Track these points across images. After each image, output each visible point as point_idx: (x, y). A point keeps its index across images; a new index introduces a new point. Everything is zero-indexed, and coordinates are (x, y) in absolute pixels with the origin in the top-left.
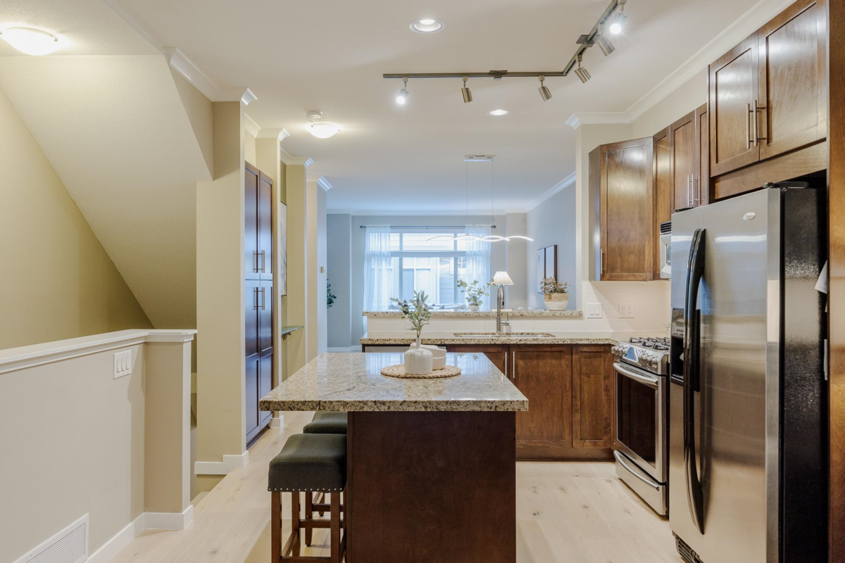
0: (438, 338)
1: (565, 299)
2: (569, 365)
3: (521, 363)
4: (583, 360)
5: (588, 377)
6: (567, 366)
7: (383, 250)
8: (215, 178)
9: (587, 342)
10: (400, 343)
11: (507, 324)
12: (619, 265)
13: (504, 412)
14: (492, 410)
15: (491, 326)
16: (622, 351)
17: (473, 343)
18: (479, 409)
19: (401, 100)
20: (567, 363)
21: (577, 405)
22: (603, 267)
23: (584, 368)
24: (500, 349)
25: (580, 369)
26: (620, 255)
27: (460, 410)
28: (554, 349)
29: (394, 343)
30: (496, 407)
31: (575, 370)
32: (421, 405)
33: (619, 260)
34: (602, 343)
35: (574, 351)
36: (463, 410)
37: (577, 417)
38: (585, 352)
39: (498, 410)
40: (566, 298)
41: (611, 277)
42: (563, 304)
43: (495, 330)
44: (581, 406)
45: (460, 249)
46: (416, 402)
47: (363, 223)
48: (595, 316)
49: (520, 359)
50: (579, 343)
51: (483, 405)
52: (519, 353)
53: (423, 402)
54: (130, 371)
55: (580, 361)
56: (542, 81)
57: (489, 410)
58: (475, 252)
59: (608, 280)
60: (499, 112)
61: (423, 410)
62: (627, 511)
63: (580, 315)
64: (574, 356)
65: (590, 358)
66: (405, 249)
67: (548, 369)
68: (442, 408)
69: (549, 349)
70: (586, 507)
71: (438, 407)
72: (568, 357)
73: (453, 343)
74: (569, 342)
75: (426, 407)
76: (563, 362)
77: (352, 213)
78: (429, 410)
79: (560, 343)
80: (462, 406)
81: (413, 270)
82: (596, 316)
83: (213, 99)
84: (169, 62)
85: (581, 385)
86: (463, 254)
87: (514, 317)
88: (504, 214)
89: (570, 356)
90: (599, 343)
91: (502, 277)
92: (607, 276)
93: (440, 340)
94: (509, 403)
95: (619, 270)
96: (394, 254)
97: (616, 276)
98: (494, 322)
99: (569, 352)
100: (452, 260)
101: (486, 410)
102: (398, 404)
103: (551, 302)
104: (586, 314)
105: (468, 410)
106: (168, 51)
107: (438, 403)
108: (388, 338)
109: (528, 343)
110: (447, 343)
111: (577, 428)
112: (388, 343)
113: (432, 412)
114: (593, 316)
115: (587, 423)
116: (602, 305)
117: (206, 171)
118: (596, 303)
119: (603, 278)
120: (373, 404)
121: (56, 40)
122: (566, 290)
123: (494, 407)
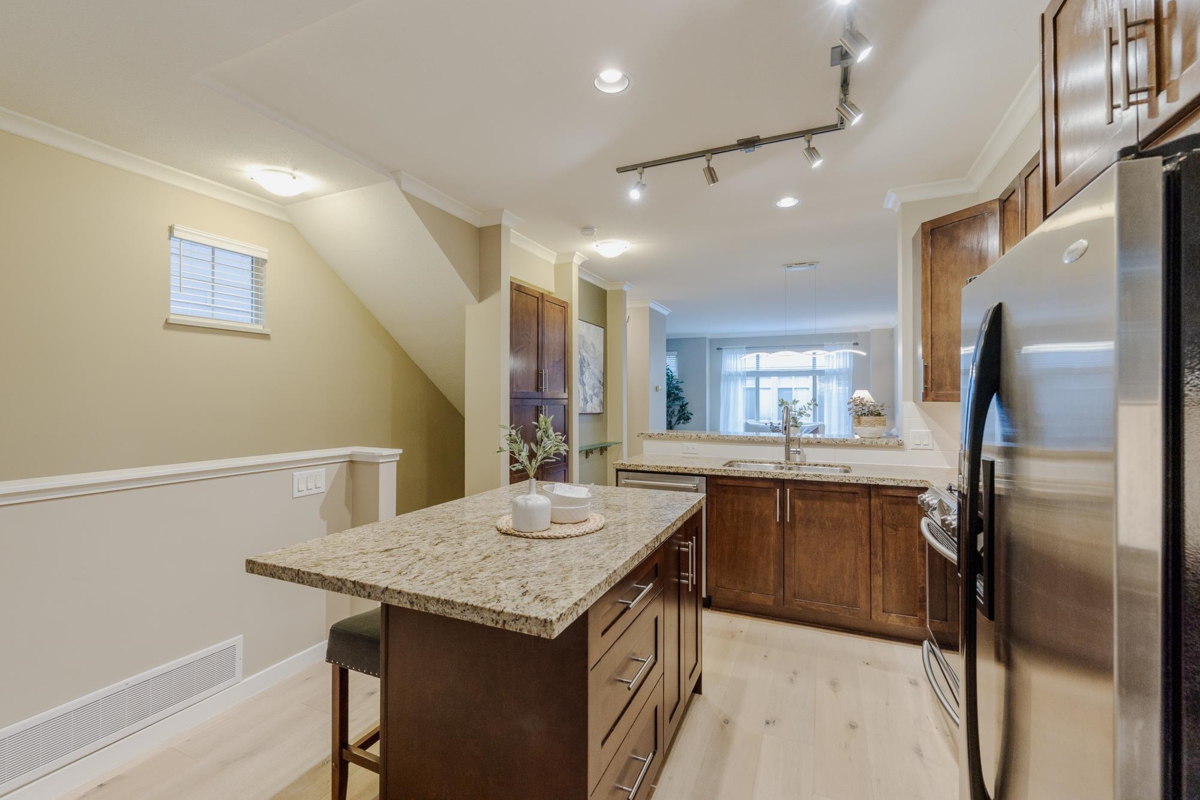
0: (697, 467)
1: (880, 424)
2: (867, 512)
3: (799, 503)
4: (885, 506)
5: (895, 530)
6: (863, 512)
7: (739, 370)
8: (480, 300)
9: (892, 483)
10: (653, 470)
11: (799, 453)
12: (948, 380)
13: (516, 633)
14: (499, 626)
15: (778, 454)
16: (928, 503)
17: (736, 474)
18: (480, 621)
19: (635, 195)
20: (863, 508)
21: (877, 565)
22: (926, 382)
23: (888, 518)
24: (772, 485)
25: (883, 518)
26: (950, 366)
27: (454, 616)
28: (845, 489)
29: (647, 469)
30: (504, 622)
31: (874, 519)
32: (406, 597)
33: (948, 373)
34: (915, 485)
35: (873, 493)
36: (458, 617)
37: (878, 581)
38: (890, 496)
39: (507, 627)
40: (884, 423)
41: (937, 396)
42: (878, 430)
43: (782, 459)
44: (883, 567)
45: (819, 367)
46: (400, 592)
47: (720, 345)
48: (922, 447)
49: (799, 498)
50: (880, 483)
51: (486, 615)
52: (797, 491)
53: (409, 594)
54: (323, 489)
55: (882, 507)
56: (809, 141)
57: (493, 625)
58: (835, 371)
59: (934, 400)
60: (787, 202)
61: (408, 606)
62: (919, 752)
63: (900, 445)
64: (873, 501)
65: (897, 504)
66: (761, 370)
67: (836, 514)
68: (433, 609)
69: (838, 489)
70: (852, 726)
71: (428, 605)
72: (865, 500)
73: (713, 473)
74: (865, 482)
75: (412, 603)
76: (858, 506)
77: (708, 337)
78: (415, 608)
79: (852, 481)
80: (457, 612)
81: (791, 389)
82: (924, 447)
83: (479, 224)
84: (400, 186)
85: (883, 538)
86: (821, 373)
87: (808, 443)
88: (868, 330)
89: (867, 500)
90: (911, 485)
91: (864, 394)
92: (932, 395)
93: (698, 469)
94: (523, 620)
95: (948, 387)
96: (750, 374)
97: (944, 395)
98: (782, 449)
99: (865, 495)
100: (811, 377)
101: (490, 624)
102: (379, 591)
103: (860, 427)
104: (909, 442)
105: (465, 619)
106: (394, 174)
107: (428, 599)
108: (641, 464)
109: (808, 479)
110: (706, 473)
111: (877, 595)
112: (641, 469)
113: (419, 612)
114: (919, 447)
115: (893, 591)
116: (933, 433)
117: (466, 294)
118: (925, 430)
119: (926, 397)
120: (352, 586)
121: (294, 178)
122: (883, 413)
123: (501, 622)
